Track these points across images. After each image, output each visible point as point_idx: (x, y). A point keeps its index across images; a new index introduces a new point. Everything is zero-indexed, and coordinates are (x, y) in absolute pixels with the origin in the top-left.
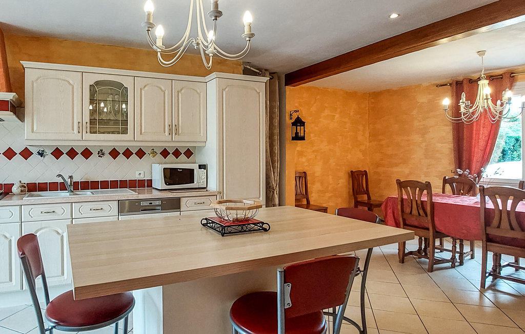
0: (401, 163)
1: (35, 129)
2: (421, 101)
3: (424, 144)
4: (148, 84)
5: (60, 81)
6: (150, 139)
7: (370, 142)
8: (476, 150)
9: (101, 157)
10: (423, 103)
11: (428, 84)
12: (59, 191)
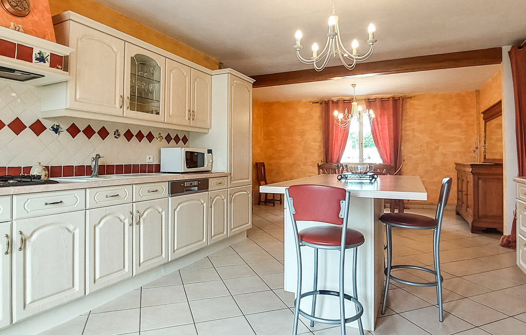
0: (286, 157)
1: (78, 98)
2: (301, 112)
3: (303, 142)
4: (174, 68)
5: (105, 45)
6: (175, 123)
7: (264, 140)
8: (336, 147)
9: (117, 138)
10: (302, 113)
11: (306, 101)
12: (74, 177)
